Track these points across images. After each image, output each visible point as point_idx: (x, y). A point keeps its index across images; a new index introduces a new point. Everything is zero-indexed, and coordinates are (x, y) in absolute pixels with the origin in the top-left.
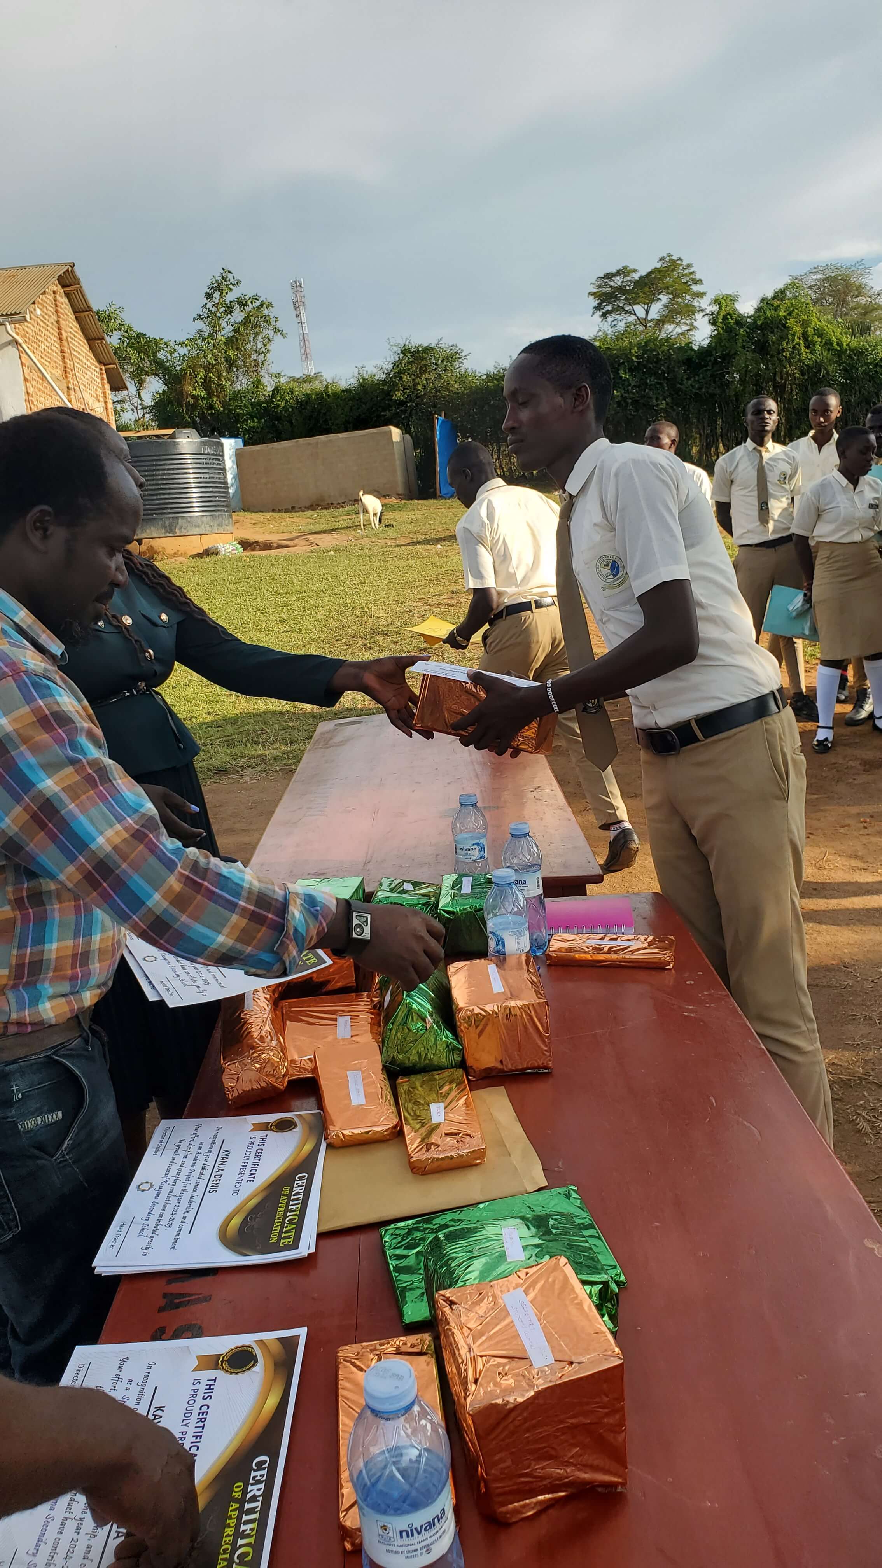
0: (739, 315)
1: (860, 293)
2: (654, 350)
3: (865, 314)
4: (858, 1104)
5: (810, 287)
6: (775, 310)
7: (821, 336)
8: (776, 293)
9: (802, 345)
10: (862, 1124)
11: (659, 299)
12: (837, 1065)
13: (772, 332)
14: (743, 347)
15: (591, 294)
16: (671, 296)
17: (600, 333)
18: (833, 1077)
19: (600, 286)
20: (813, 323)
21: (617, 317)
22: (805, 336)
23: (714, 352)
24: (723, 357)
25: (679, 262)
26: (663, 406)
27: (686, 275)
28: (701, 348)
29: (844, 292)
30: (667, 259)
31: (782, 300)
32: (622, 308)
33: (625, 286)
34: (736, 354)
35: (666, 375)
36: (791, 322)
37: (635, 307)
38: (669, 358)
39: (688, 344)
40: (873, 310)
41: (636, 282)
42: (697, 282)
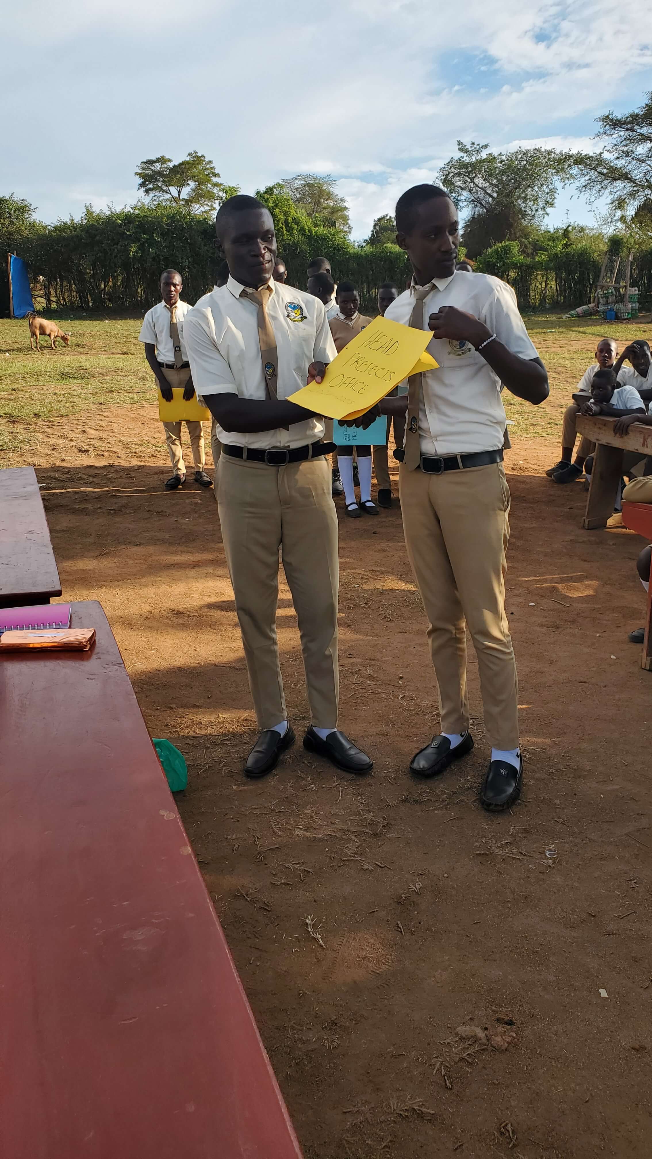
1: (329, 198)
2: (180, 221)
3: (332, 213)
5: (296, 189)
6: (266, 202)
7: (297, 224)
8: (267, 189)
9: (284, 229)
11: (188, 184)
12: (248, 720)
15: (136, 174)
16: (197, 183)
17: (139, 204)
18: (245, 729)
19: (143, 169)
20: (292, 214)
21: (157, 194)
22: (286, 223)
25: (202, 158)
26: (187, 264)
27: (208, 169)
29: (319, 196)
30: (194, 155)
31: (271, 195)
32: (161, 187)
33: (163, 171)
35: (189, 241)
36: (277, 211)
37: (171, 188)
38: (190, 228)
39: (204, 220)
40: (338, 211)
41: (171, 169)
42: (216, 175)
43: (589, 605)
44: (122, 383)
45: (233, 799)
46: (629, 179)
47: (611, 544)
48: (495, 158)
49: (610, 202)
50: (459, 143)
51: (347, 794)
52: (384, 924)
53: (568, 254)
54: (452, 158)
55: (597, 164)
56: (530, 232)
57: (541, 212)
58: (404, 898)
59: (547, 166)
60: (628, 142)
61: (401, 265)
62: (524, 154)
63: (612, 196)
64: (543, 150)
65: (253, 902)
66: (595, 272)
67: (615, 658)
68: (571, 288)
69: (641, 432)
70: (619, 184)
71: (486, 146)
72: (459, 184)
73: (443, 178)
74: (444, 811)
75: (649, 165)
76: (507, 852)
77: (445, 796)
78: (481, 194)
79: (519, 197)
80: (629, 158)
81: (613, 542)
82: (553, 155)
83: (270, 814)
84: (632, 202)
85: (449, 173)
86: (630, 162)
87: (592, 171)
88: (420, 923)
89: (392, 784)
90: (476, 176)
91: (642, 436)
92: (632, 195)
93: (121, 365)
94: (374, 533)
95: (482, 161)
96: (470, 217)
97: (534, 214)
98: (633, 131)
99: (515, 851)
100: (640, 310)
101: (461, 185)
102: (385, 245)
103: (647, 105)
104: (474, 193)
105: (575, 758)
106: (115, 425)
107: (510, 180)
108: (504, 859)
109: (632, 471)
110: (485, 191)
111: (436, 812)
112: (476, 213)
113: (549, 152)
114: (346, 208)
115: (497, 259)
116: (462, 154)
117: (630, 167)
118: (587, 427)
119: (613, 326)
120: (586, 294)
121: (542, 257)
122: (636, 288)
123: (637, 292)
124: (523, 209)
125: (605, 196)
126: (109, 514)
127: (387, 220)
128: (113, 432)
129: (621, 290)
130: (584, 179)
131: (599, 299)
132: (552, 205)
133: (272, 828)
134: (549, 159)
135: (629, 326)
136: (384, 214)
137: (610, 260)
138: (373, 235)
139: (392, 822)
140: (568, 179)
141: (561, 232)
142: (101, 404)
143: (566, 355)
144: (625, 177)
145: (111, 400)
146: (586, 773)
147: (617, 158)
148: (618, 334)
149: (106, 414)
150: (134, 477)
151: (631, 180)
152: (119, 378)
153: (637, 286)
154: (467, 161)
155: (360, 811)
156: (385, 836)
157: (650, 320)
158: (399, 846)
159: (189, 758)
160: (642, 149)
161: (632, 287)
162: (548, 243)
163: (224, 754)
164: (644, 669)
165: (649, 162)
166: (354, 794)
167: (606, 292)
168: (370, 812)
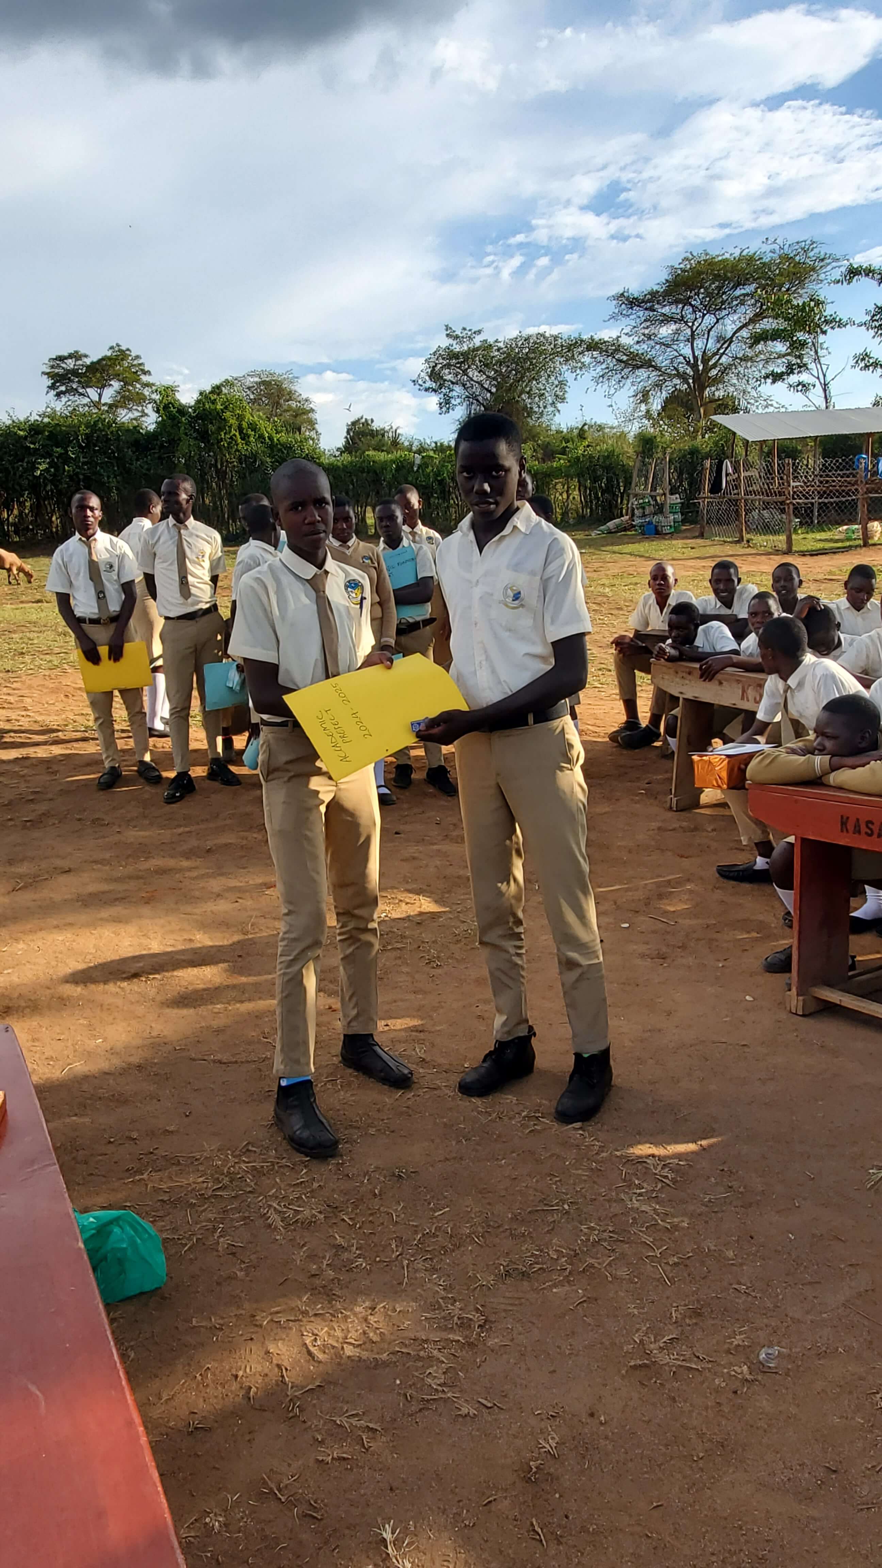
0: (181, 405)
1: (291, 398)
2: (103, 430)
3: (296, 416)
4: (270, 1194)
5: (249, 388)
6: (213, 403)
7: (254, 430)
8: (213, 388)
9: (239, 437)
10: (274, 1218)
11: (111, 385)
13: (212, 423)
14: (186, 434)
15: (43, 373)
16: (122, 383)
17: (48, 409)
19: (52, 367)
20: (247, 418)
21: (71, 398)
22: (240, 429)
23: (160, 437)
24: (169, 442)
25: (128, 352)
27: (135, 365)
28: (148, 433)
29: (278, 396)
30: (117, 349)
31: (218, 395)
32: (76, 390)
33: (78, 369)
34: (180, 439)
35: (116, 455)
36: (228, 414)
37: (88, 390)
38: (118, 438)
39: (135, 427)
40: (302, 413)
41: (88, 367)
42: (145, 373)
43: (700, 921)
44: (35, 642)
46: (653, 366)
47: (709, 829)
48: (491, 345)
49: (631, 394)
50: (447, 328)
51: (416, 1271)
52: (511, 1527)
53: (591, 457)
54: (439, 346)
55: (615, 350)
56: (539, 433)
57: (550, 409)
58: (534, 1470)
59: (554, 354)
60: (648, 323)
61: (389, 476)
62: (525, 340)
63: (635, 388)
64: (547, 335)
65: (291, 1504)
66: (626, 479)
67: (751, 999)
68: (597, 498)
69: (738, 681)
70: (642, 373)
71: (479, 332)
72: (449, 377)
73: (429, 370)
74: (567, 1288)
75: (676, 350)
76: (676, 1356)
77: (564, 1259)
78: (477, 390)
79: (522, 392)
80: (652, 343)
81: (712, 827)
82: (560, 341)
84: (658, 394)
85: (436, 364)
86: (652, 347)
87: (610, 358)
88: (567, 1517)
89: (482, 1246)
90: (469, 367)
91: (740, 686)
92: (658, 385)
93: (34, 617)
94: (397, 833)
95: (475, 349)
97: (543, 411)
98: (654, 311)
99: (688, 1354)
100: (684, 522)
101: (452, 379)
102: (367, 453)
103: (667, 280)
104: (468, 388)
105: (737, 1172)
106: (29, 700)
107: (510, 372)
108: (674, 1372)
109: (725, 731)
110: (482, 386)
111: (554, 1290)
113: (556, 338)
114: (312, 410)
116: (451, 341)
117: (653, 352)
118: (666, 677)
119: (655, 543)
120: (616, 506)
121: (561, 462)
122: (678, 496)
123: (679, 501)
124: (529, 406)
125: (626, 387)
126: (24, 827)
127: (363, 424)
128: (26, 710)
129: (658, 498)
130: (600, 367)
131: (633, 510)
132: (563, 400)
134: (555, 346)
135: (674, 542)
136: (359, 416)
137: (643, 463)
138: (347, 442)
139: (492, 1318)
140: (581, 368)
141: (576, 432)
142: (8, 671)
143: (607, 582)
144: (648, 364)
145: (21, 666)
146: (759, 1197)
147: (638, 342)
149: (15, 685)
150: (57, 771)
151: (656, 368)
152: (31, 635)
153: (676, 494)
154: (458, 350)
155: (440, 1300)
156: (485, 1344)
157: (697, 534)
158: (508, 1362)
159: (164, 1226)
160: (665, 331)
161: (672, 494)
162: (564, 444)
163: (219, 1213)
164: (796, 1014)
165: (675, 347)
166: (426, 1270)
167: (641, 501)
168: (455, 1301)
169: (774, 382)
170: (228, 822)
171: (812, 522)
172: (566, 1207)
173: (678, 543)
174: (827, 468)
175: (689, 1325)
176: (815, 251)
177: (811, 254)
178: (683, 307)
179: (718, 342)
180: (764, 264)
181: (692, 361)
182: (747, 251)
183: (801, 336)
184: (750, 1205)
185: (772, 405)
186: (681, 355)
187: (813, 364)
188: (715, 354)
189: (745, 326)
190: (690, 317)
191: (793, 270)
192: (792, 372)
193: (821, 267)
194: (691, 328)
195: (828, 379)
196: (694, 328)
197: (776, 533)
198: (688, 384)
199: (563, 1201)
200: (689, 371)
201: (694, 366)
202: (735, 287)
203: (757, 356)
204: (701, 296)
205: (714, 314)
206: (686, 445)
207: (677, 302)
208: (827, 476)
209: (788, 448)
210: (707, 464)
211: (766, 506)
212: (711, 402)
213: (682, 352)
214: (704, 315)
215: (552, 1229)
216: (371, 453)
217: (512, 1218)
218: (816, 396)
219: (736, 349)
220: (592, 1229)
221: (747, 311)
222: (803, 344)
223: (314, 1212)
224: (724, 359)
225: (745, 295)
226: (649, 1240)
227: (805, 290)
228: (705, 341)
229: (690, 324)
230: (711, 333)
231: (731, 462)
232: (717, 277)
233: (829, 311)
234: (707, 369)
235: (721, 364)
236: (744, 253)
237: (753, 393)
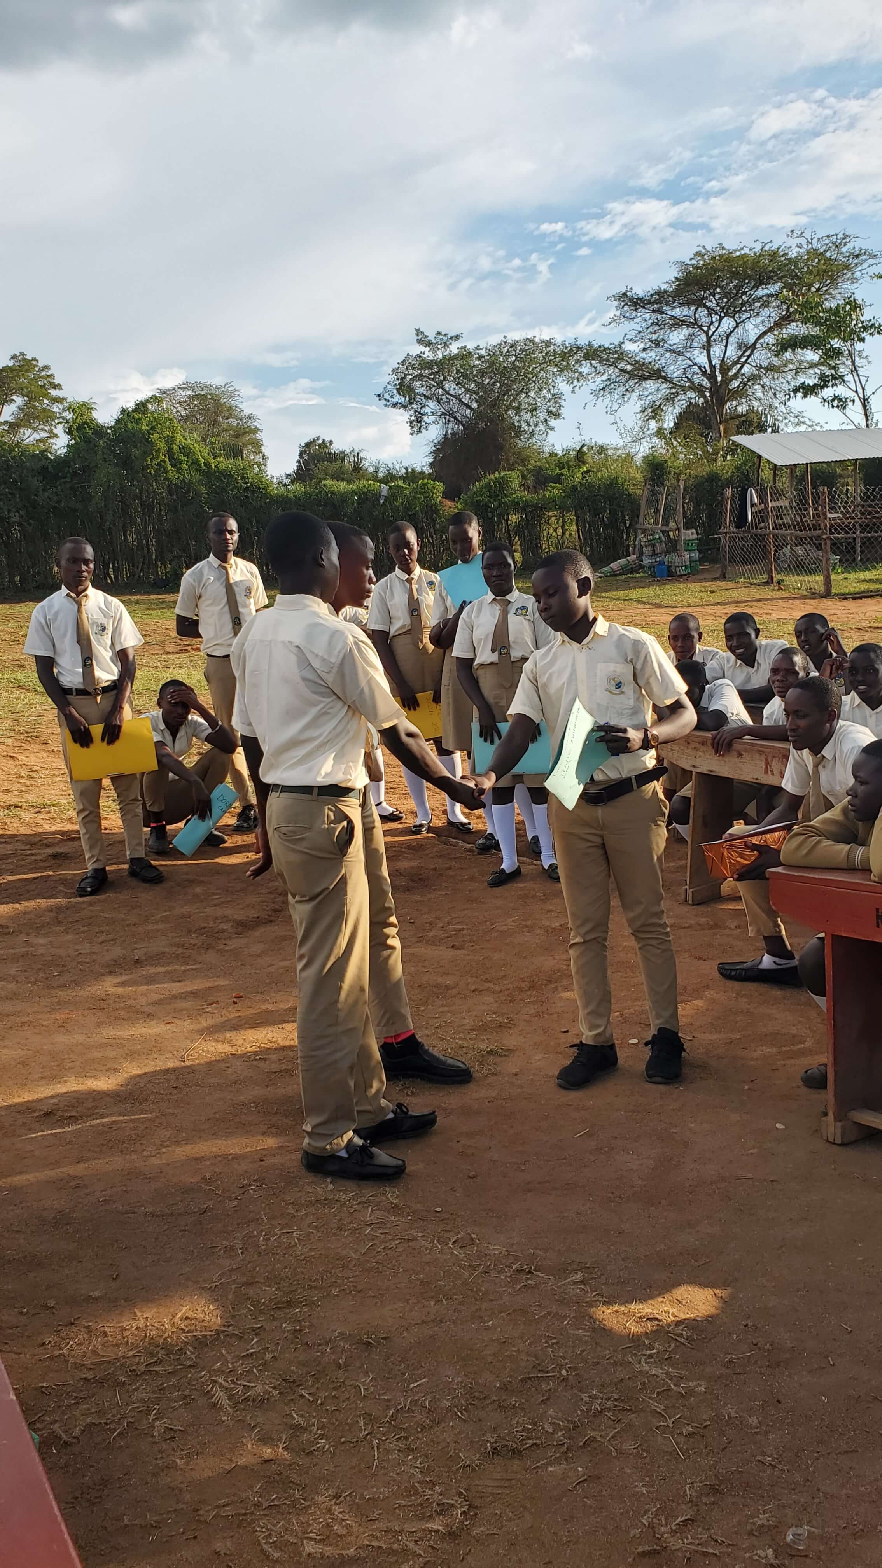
0: (97, 425)
1: (230, 414)
3: (238, 436)
4: (215, 1367)
5: (180, 403)
6: (137, 424)
7: (187, 455)
8: (137, 405)
9: (168, 463)
10: (220, 1396)
11: (13, 400)
12: (191, 1319)
13: (135, 447)
14: (105, 460)
16: (26, 398)
18: (186, 1337)
20: (178, 441)
22: (170, 453)
23: (72, 464)
24: (83, 468)
25: (34, 362)
27: (42, 377)
28: (58, 458)
29: (215, 412)
30: (20, 358)
31: (144, 413)
34: (96, 466)
35: (19, 485)
36: (154, 437)
38: (21, 465)
39: (43, 452)
40: (245, 433)
42: (55, 386)
43: (722, 1036)
45: (181, 1490)
46: (664, 377)
48: (470, 353)
49: (638, 409)
50: (418, 332)
51: (388, 1451)
53: (591, 485)
54: (408, 354)
55: (618, 358)
56: (528, 457)
57: (542, 427)
59: (545, 363)
60: (657, 328)
61: (350, 510)
62: (511, 347)
63: (642, 402)
64: (537, 340)
66: (632, 511)
67: (783, 1127)
68: (598, 534)
69: (760, 752)
70: (650, 385)
71: (457, 337)
72: (421, 390)
73: (398, 382)
74: (565, 1466)
75: (689, 359)
76: (690, 1540)
77: (561, 1433)
78: (454, 405)
79: (509, 407)
80: (661, 350)
82: (552, 347)
83: (252, 1513)
84: (670, 409)
85: (405, 375)
86: (662, 355)
87: (611, 368)
89: (465, 1421)
90: (445, 379)
91: (763, 757)
92: (670, 399)
95: (452, 358)
96: (440, 438)
97: (533, 431)
98: (662, 313)
99: (704, 1537)
100: (701, 561)
101: (425, 393)
102: (323, 482)
103: (676, 278)
104: (444, 403)
105: (763, 1327)
107: (493, 385)
108: (688, 1559)
109: (747, 810)
110: (460, 400)
111: (550, 1469)
112: (449, 431)
113: (547, 344)
114: (256, 430)
115: (490, 497)
116: (422, 348)
117: (663, 361)
119: (668, 586)
120: (622, 543)
121: (554, 491)
122: (694, 531)
123: (695, 536)
124: (517, 424)
125: (632, 402)
127: (319, 445)
129: (671, 533)
130: (600, 379)
131: (641, 547)
132: (557, 415)
133: (260, 1544)
134: (547, 353)
135: (690, 585)
136: (315, 436)
137: (652, 491)
138: (299, 467)
139: (477, 1503)
140: (577, 379)
141: (573, 454)
144: (658, 374)
146: (788, 1355)
147: (644, 349)
148: (675, 598)
151: (666, 379)
153: (692, 528)
154: (431, 358)
155: (416, 1484)
156: (469, 1534)
157: (718, 575)
158: (497, 1554)
159: (89, 1409)
160: (677, 337)
161: (687, 528)
162: (558, 471)
163: (154, 1392)
164: (834, 1143)
165: (688, 355)
166: (399, 1451)
167: (650, 538)
168: (434, 1485)
169: (805, 396)
170: (161, 926)
171: (854, 560)
172: (564, 1372)
173: (696, 586)
174: (869, 497)
175: (706, 1504)
176: (850, 246)
177: (844, 250)
178: (697, 309)
179: (740, 349)
180: (790, 260)
181: (709, 371)
182: (770, 245)
183: (836, 343)
184: (778, 1364)
185: (804, 423)
186: (695, 364)
187: (850, 376)
188: (736, 363)
189: (770, 330)
190: (705, 320)
191: (824, 267)
192: (825, 386)
193: (856, 265)
194: (707, 333)
195: (868, 392)
196: (711, 333)
197: (811, 572)
198: (705, 397)
199: (561, 1367)
200: (706, 383)
201: (712, 377)
202: (756, 287)
203: (785, 366)
204: (717, 296)
205: (733, 317)
206: (704, 470)
207: (688, 303)
208: (870, 506)
209: (823, 473)
210: (729, 493)
211: (800, 542)
212: (732, 418)
213: (697, 360)
214: (721, 318)
215: (548, 1399)
216: (329, 482)
217: (500, 1388)
218: (855, 411)
219: (761, 357)
220: (593, 1397)
221: (772, 313)
222: (838, 353)
223: (267, 1387)
224: (746, 369)
225: (768, 296)
226: (660, 1408)
227: (839, 291)
228: (723, 348)
229: (705, 329)
230: (731, 339)
231: (757, 491)
232: (735, 275)
233: (867, 315)
234: (727, 381)
235: (743, 374)
236: (767, 248)
237: (782, 408)
